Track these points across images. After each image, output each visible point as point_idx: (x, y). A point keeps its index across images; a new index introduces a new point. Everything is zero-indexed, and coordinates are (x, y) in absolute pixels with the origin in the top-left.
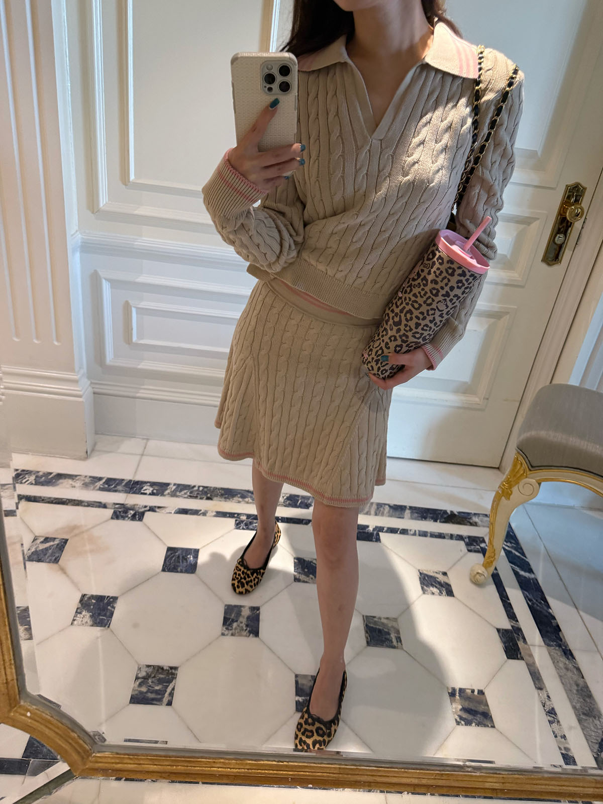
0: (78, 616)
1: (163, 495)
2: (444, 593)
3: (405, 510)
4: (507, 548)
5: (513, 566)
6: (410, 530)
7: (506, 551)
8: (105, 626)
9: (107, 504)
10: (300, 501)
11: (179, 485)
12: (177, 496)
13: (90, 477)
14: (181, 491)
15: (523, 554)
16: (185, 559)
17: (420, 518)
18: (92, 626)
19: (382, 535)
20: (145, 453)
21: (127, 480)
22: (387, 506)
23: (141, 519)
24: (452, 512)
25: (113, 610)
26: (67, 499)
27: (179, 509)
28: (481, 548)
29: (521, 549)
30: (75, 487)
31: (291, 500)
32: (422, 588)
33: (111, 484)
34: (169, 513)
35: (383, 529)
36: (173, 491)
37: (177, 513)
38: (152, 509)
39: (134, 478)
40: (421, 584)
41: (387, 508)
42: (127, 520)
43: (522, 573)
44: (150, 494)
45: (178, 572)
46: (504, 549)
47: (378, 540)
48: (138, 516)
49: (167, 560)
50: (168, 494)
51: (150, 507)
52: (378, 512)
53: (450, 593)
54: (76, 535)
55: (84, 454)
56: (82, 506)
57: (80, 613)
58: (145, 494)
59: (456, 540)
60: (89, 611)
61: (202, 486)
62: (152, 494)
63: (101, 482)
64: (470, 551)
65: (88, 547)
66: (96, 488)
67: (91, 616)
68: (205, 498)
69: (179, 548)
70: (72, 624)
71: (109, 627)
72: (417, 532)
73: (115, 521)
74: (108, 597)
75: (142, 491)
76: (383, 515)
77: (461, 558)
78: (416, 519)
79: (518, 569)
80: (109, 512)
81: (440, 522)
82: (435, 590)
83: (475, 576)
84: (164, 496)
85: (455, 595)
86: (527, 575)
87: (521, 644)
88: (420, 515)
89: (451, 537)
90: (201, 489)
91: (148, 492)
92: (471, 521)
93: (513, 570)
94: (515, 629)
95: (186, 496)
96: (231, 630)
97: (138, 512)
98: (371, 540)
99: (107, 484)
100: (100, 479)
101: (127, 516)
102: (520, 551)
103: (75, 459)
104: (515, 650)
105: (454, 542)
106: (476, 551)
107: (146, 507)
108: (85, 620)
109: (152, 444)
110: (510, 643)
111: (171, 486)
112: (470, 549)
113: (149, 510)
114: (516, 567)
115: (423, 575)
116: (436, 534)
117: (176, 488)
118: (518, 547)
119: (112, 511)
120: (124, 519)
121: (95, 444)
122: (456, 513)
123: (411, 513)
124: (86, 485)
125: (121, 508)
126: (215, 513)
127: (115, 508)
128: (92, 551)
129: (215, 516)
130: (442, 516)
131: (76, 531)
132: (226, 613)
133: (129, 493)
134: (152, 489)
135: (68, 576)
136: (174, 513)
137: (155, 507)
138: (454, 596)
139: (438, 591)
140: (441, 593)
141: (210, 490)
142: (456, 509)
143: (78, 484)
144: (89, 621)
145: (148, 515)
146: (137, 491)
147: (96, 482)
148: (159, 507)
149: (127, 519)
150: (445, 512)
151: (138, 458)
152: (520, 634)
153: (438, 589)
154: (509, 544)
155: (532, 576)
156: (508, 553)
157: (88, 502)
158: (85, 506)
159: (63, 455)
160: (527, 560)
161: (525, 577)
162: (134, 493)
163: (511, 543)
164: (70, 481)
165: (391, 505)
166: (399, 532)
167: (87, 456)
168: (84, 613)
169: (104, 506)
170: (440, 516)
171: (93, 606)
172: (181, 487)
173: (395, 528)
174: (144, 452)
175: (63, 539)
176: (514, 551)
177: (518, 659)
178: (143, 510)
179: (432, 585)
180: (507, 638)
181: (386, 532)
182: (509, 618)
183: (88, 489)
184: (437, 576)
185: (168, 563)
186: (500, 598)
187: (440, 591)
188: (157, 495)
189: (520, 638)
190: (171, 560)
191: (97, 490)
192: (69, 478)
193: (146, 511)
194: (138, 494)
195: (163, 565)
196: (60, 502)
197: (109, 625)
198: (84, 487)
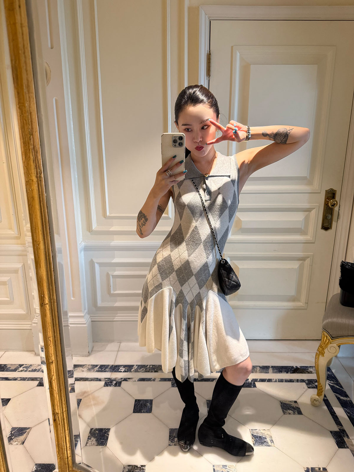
0: (89, 440)
1: (130, 371)
2: (296, 413)
3: (269, 368)
4: (331, 384)
5: (336, 394)
6: (273, 379)
7: (331, 386)
8: (104, 445)
9: (101, 379)
11: (139, 366)
12: (138, 372)
13: (91, 365)
14: (140, 369)
15: (341, 387)
16: (145, 405)
17: (278, 372)
18: (97, 445)
19: (257, 384)
20: (120, 350)
21: (111, 365)
22: (259, 367)
23: (120, 385)
24: (296, 367)
26: (80, 378)
27: (140, 378)
28: (316, 385)
29: (340, 384)
30: (83, 371)
32: (283, 411)
33: (103, 368)
34: (135, 381)
35: (257, 380)
36: (136, 369)
37: (139, 381)
38: (125, 380)
39: (114, 363)
40: (282, 409)
41: (258, 368)
43: (342, 398)
44: (124, 372)
45: (142, 413)
46: (329, 385)
47: (255, 386)
48: (118, 384)
49: (136, 406)
50: (134, 371)
51: (124, 379)
52: (253, 371)
53: (300, 413)
54: (85, 397)
55: (87, 353)
56: (88, 381)
57: (90, 439)
58: (121, 372)
59: (300, 382)
60: (95, 437)
61: (152, 365)
62: (125, 371)
63: (97, 368)
64: (309, 388)
65: (92, 403)
66: (95, 371)
67: (96, 440)
68: (154, 371)
69: (142, 400)
70: (86, 445)
71: (106, 445)
72: (277, 380)
73: (106, 388)
74: (105, 429)
75: (119, 371)
76: (256, 372)
77: (305, 392)
78: (276, 373)
79: (339, 396)
80: (103, 383)
81: (290, 373)
82: (290, 411)
83: (313, 401)
84: (131, 372)
86: (345, 399)
87: (346, 439)
88: (277, 370)
89: (298, 381)
90: (151, 366)
91: (122, 371)
92: (308, 371)
93: (336, 397)
94: (341, 430)
95: (143, 371)
96: (174, 442)
97: (118, 382)
98: (251, 387)
99: (100, 368)
100: (97, 366)
101: (112, 385)
102: (339, 385)
103: (83, 356)
104: (342, 443)
105: (299, 383)
106: (312, 388)
107: (122, 379)
108: (93, 443)
109: (123, 344)
110: (339, 439)
111: (134, 366)
112: (309, 386)
113: (124, 381)
114: (338, 395)
115: (283, 404)
116: (288, 380)
117: (137, 367)
118: (338, 383)
119: (104, 382)
120: (110, 386)
121: (93, 348)
122: (299, 367)
123: (272, 369)
124: (89, 370)
125: (109, 381)
126: (159, 379)
127: (106, 381)
128: (94, 404)
129: (160, 381)
130: (291, 370)
131: (86, 395)
132: (170, 433)
133: (113, 372)
134: (124, 369)
135: (82, 419)
136: (137, 381)
137: (127, 378)
138: (302, 414)
141: (156, 367)
142: (299, 365)
143: (85, 369)
144: (95, 443)
145: (124, 383)
146: (117, 371)
147: (95, 368)
148: (129, 378)
149: (112, 386)
150: (293, 367)
151: (116, 353)
152: (344, 433)
154: (332, 382)
155: (348, 399)
156: (332, 387)
157: (91, 379)
158: (89, 381)
160: (344, 390)
161: (344, 400)
162: (115, 372)
163: (333, 381)
164: (81, 368)
165: (261, 366)
166: (266, 381)
167: (89, 354)
168: (92, 439)
170: (290, 370)
171: (97, 434)
173: (264, 379)
175: (79, 399)
176: (335, 386)
177: (345, 448)
178: (121, 380)
179: (289, 409)
180: (336, 436)
181: (259, 381)
182: (337, 424)
183: (90, 372)
184: (292, 403)
185: (136, 408)
186: (330, 413)
187: (294, 412)
188: (128, 372)
189: (345, 436)
190: (137, 406)
191: (95, 372)
192: (80, 367)
193: (122, 381)
194: (117, 372)
195: (134, 410)
196: (77, 379)
197: (106, 444)
198: (88, 371)
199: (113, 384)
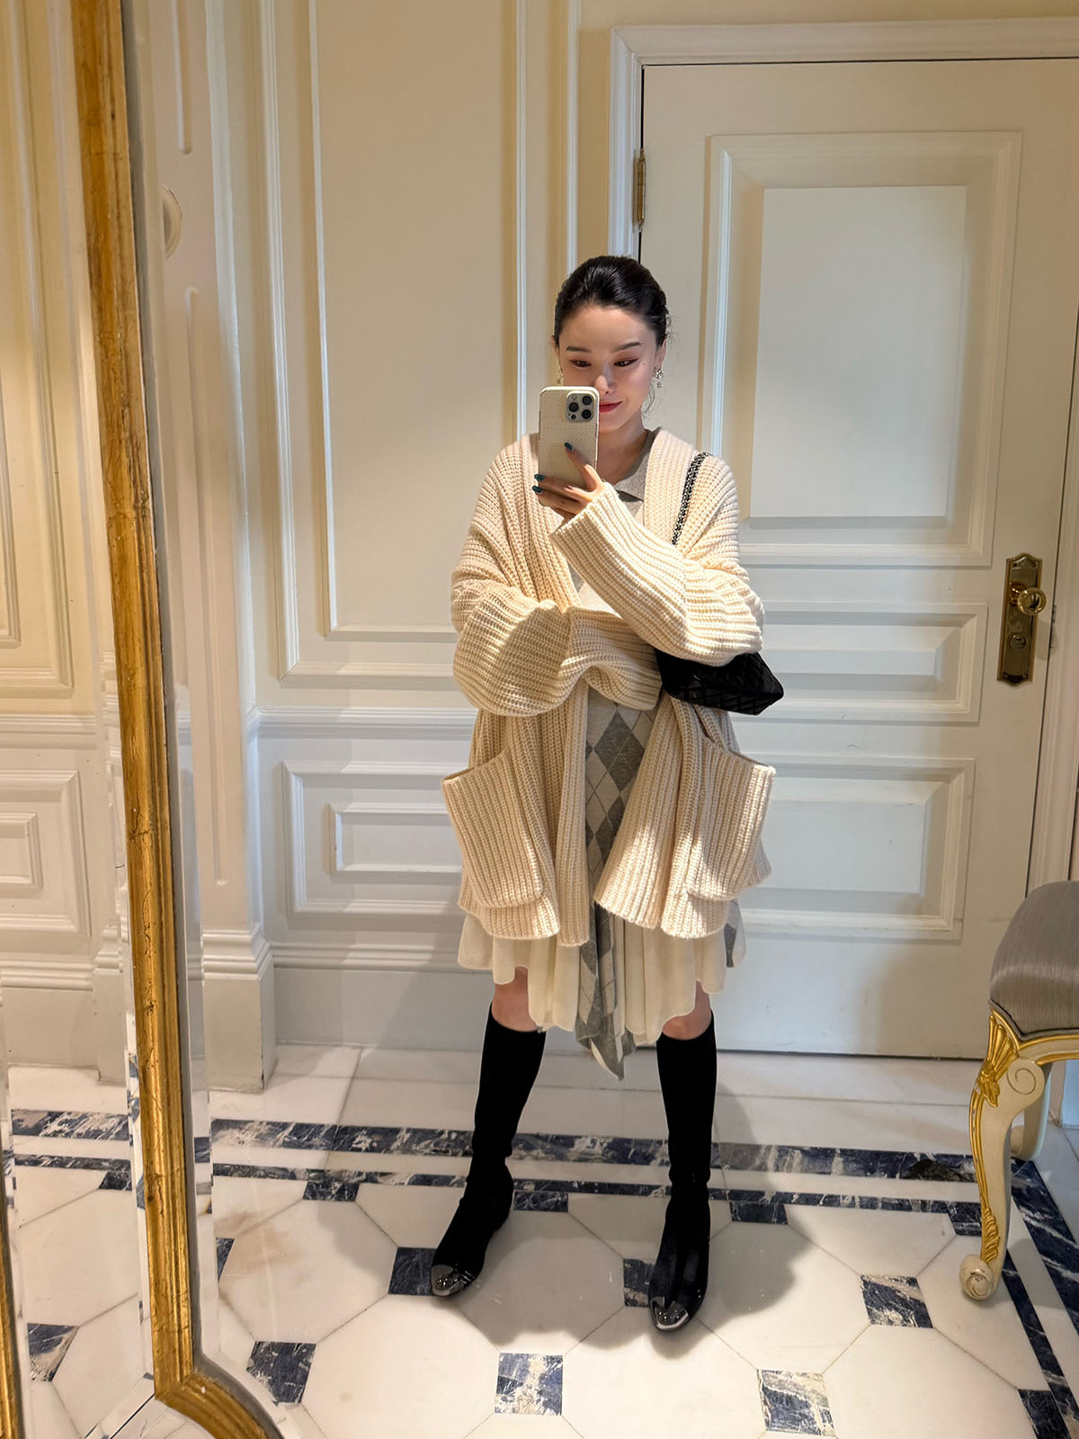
1: (388, 1150)
2: (912, 1320)
3: (832, 1157)
4: (1033, 1222)
5: (1048, 1259)
6: (844, 1198)
7: (1032, 1229)
8: (293, 1401)
9: (295, 1172)
10: (633, 1150)
11: (415, 1131)
12: (413, 1152)
13: (268, 1123)
14: (419, 1142)
15: (1067, 1231)
17: (861, 1172)
19: (788, 1207)
20: (356, 1076)
21: (328, 1125)
22: (798, 1152)
23: (352, 1198)
24: (923, 1155)
25: (307, 1368)
26: (232, 1166)
27: (417, 1176)
30: (243, 1142)
31: (617, 1150)
32: (869, 1312)
33: (302, 1135)
34: (400, 1184)
35: (792, 1198)
36: (406, 1143)
37: (413, 1184)
38: (371, 1178)
39: (339, 1121)
40: (866, 1303)
41: (798, 1155)
42: (329, 1200)
43: (1066, 1273)
44: (367, 1150)
45: (415, 1294)
46: (1028, 1225)
47: (782, 1219)
48: (348, 1192)
49: (399, 1271)
50: (398, 1148)
51: (367, 1175)
52: (780, 1165)
53: (924, 1320)
54: (245, 1232)
55: (258, 1082)
56: (256, 1176)
58: (359, 1150)
59: (933, 1211)
60: (267, 1372)
61: (456, 1132)
62: (371, 1150)
63: (286, 1132)
64: (960, 1232)
65: (265, 1254)
66: (278, 1144)
67: (270, 1383)
68: (461, 1153)
69: (418, 1249)
71: (300, 1401)
72: (857, 1200)
73: (311, 1203)
74: (299, 1345)
75: (354, 1146)
76: (790, 1169)
77: (945, 1247)
78: (853, 1174)
79: (1058, 1266)
80: (299, 1187)
81: (901, 1177)
82: (893, 1315)
83: (970, 1281)
84: (391, 1152)
85: (933, 1325)
87: (1071, 1419)
88: (861, 1166)
89: (924, 1206)
90: (454, 1136)
91: (363, 1146)
92: (961, 1172)
93: (1049, 1268)
94: (1056, 1390)
95: (428, 1151)
96: (511, 1401)
97: (348, 1185)
98: (768, 1221)
99: (295, 1135)
100: (284, 1126)
101: (330, 1193)
102: (1058, 1226)
103: (244, 1092)
105: (929, 1216)
106: (971, 1233)
107: (360, 1174)
109: (369, 1055)
110: (1047, 1419)
111: (402, 1133)
112: (960, 1228)
113: (365, 1181)
114: (1054, 1262)
115: (869, 1287)
116: (893, 1202)
117: (411, 1137)
118: (1056, 1220)
120: (324, 1199)
121: (276, 1063)
122: (932, 1158)
123: (844, 1162)
124: (261, 1139)
125: (319, 1179)
127: (309, 1178)
128: (272, 1260)
130: (904, 1166)
131: (246, 1225)
132: (501, 1369)
133: (333, 1150)
134: (370, 1141)
135: (232, 1309)
136: (409, 1184)
137: (376, 1173)
138: (931, 1327)
139: (901, 1317)
140: (905, 1321)
142: (931, 1150)
143: (249, 1137)
145: (365, 1190)
146: (346, 1145)
147: (279, 1133)
148: (383, 1174)
149: (329, 1197)
150: (910, 1157)
151: (345, 1084)
152: (1067, 1400)
153: (900, 1313)
154: (1037, 1215)
156: (1036, 1234)
157: (264, 1170)
158: (260, 1177)
159: (224, 1086)
160: (1075, 1246)
161: (1074, 1282)
162: (341, 1149)
163: (1042, 1212)
164: (236, 1133)
165: (805, 1149)
166: (821, 1202)
167: (263, 1085)
168: (259, 1376)
169: (290, 1175)
170: (899, 1166)
171: (274, 1363)
172: (419, 1135)
173: (815, 1195)
174: (355, 1072)
175: (225, 1240)
176: (1047, 1229)
178: (356, 1180)
179: (889, 1306)
180: (1040, 1408)
181: (798, 1202)
182: (1043, 1367)
183: (264, 1146)
184: (898, 1286)
185: (400, 1279)
186: (1024, 1326)
187: (904, 1316)
188: (380, 1151)
189: (1069, 1409)
190: (404, 1271)
191: (280, 1146)
192: (234, 1128)
193: (361, 1181)
194: (348, 1150)
195: (391, 1282)
196: (221, 1171)
197: (301, 1397)
198: (257, 1142)
199: (334, 1192)
